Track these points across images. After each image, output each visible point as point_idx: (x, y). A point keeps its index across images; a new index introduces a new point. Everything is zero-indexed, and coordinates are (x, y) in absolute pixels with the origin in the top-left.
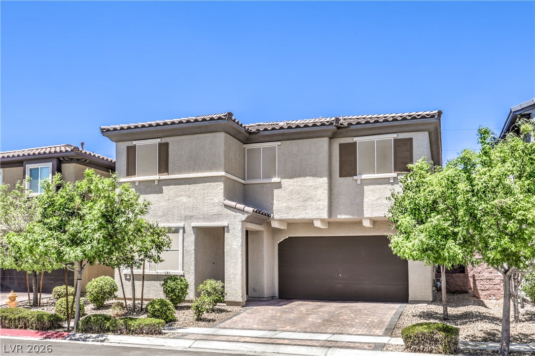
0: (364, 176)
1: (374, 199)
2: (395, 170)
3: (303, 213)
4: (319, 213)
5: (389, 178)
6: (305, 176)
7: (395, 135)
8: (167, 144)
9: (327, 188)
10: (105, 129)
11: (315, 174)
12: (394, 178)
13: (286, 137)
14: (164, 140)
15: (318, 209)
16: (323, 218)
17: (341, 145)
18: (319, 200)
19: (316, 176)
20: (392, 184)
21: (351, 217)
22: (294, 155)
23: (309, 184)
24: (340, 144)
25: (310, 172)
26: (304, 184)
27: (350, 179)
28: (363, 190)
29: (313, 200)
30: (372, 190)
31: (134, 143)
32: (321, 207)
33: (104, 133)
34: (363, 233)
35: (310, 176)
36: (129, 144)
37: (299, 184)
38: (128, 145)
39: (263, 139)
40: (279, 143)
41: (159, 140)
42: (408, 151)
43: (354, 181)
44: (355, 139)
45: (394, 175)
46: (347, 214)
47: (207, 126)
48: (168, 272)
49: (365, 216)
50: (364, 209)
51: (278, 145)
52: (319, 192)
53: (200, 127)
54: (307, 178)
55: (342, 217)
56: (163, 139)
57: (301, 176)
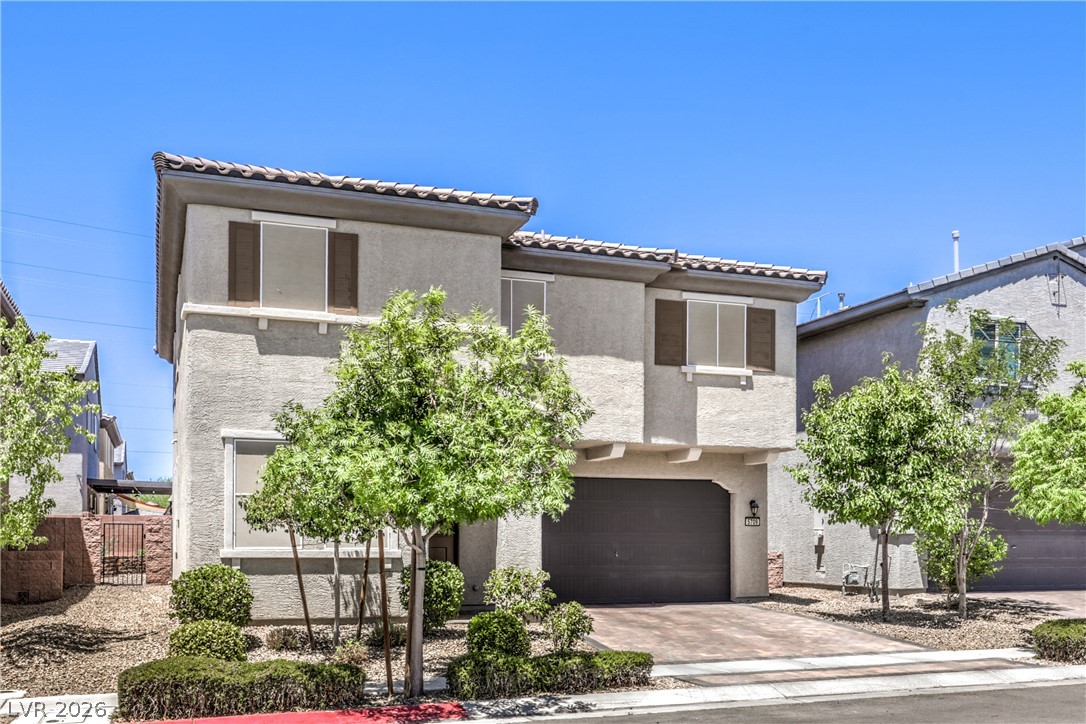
0: (700, 369)
1: (713, 412)
2: (750, 363)
3: (597, 429)
4: (628, 431)
5: (739, 377)
6: (602, 353)
7: (750, 301)
8: (353, 240)
9: (642, 384)
10: (179, 163)
11: (621, 354)
12: (747, 377)
13: (568, 268)
14: (347, 227)
15: (626, 423)
16: (635, 441)
17: (658, 302)
18: (629, 406)
19: (623, 358)
20: (744, 388)
21: (676, 443)
22: (581, 307)
23: (611, 372)
24: (656, 300)
25: (612, 348)
26: (600, 371)
27: (673, 370)
28: (696, 393)
29: (616, 405)
30: (712, 397)
31: (256, 216)
32: (632, 420)
33: (171, 172)
34: (662, 473)
35: (612, 355)
36: (240, 216)
37: (590, 368)
38: (233, 219)
39: (519, 264)
40: (551, 278)
41: (332, 224)
42: (768, 332)
43: (681, 376)
44: (686, 296)
45: (747, 371)
46: (667, 436)
47: (473, 217)
48: (357, 552)
49: (699, 444)
50: (698, 429)
51: (548, 282)
52: (628, 390)
53: (454, 216)
54: (606, 358)
55: (660, 442)
56: (341, 222)
57: (593, 354)
